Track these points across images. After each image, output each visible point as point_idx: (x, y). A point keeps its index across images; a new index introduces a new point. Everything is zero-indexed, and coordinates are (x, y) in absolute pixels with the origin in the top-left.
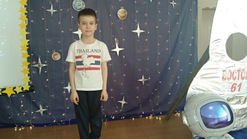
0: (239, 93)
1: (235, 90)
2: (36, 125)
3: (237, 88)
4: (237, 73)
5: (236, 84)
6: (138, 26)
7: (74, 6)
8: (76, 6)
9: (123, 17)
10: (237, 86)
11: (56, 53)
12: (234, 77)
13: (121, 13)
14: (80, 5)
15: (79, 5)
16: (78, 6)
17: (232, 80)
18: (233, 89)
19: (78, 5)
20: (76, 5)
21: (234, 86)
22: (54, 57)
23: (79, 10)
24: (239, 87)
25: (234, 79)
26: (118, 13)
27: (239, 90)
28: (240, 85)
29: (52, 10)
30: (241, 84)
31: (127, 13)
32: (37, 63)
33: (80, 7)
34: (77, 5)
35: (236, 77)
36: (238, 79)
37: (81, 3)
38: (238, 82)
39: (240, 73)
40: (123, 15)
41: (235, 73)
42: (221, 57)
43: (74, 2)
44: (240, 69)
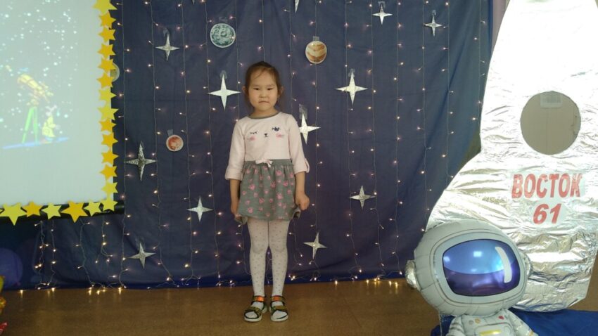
0: (554, 225)
2: (130, 286)
5: (546, 206)
6: (352, 78)
7: (213, 37)
9: (317, 59)
10: (548, 211)
11: (174, 136)
12: (542, 190)
15: (224, 34)
16: (220, 37)
17: (535, 198)
20: (217, 36)
22: (170, 144)
23: (223, 45)
24: (553, 213)
25: (542, 195)
27: (554, 220)
28: (557, 210)
29: (168, 48)
30: (559, 206)
32: (137, 157)
33: (226, 39)
34: (219, 34)
35: (545, 190)
36: (552, 195)
38: (552, 203)
39: (557, 182)
40: (317, 54)
41: (543, 182)
42: (508, 145)
43: (213, 30)
44: (557, 173)
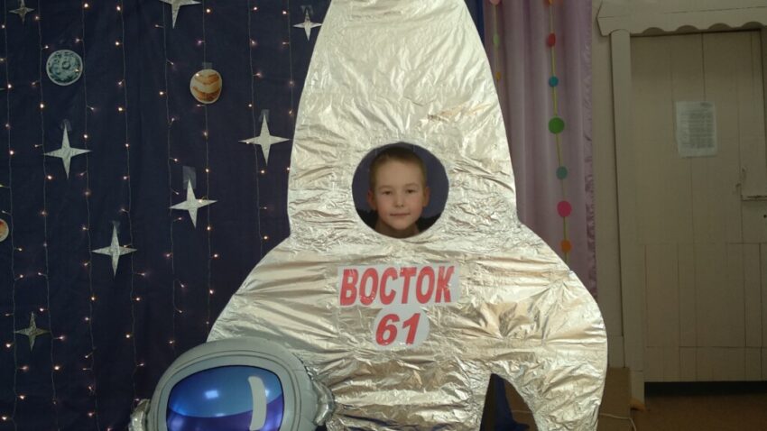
0: (409, 346)
1: (391, 339)
3: (403, 333)
4: (401, 280)
5: (395, 318)
6: (265, 124)
7: (50, 71)
8: (58, 71)
9: (210, 97)
10: (399, 325)
12: (388, 293)
13: (205, 84)
14: (67, 68)
15: (66, 66)
16: (62, 70)
17: (376, 303)
18: (387, 335)
19: (64, 68)
20: (57, 68)
21: (390, 322)
23: (65, 81)
24: (408, 328)
25: (387, 300)
26: (194, 83)
27: (410, 339)
28: (413, 322)
30: (416, 317)
31: (220, 80)
33: (68, 73)
34: (60, 66)
35: (393, 293)
36: (405, 300)
37: (73, 61)
38: (404, 311)
39: (413, 280)
40: (208, 89)
41: (390, 279)
42: (332, 226)
43: (51, 60)
44: (414, 266)
